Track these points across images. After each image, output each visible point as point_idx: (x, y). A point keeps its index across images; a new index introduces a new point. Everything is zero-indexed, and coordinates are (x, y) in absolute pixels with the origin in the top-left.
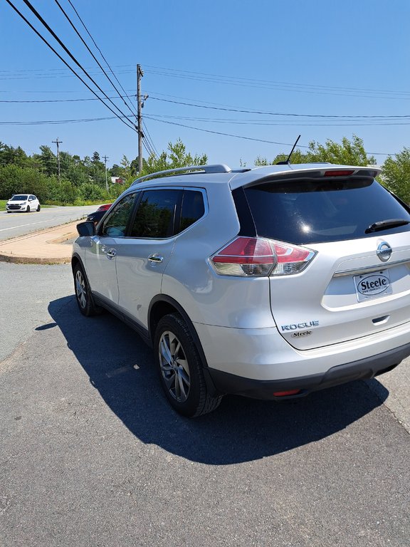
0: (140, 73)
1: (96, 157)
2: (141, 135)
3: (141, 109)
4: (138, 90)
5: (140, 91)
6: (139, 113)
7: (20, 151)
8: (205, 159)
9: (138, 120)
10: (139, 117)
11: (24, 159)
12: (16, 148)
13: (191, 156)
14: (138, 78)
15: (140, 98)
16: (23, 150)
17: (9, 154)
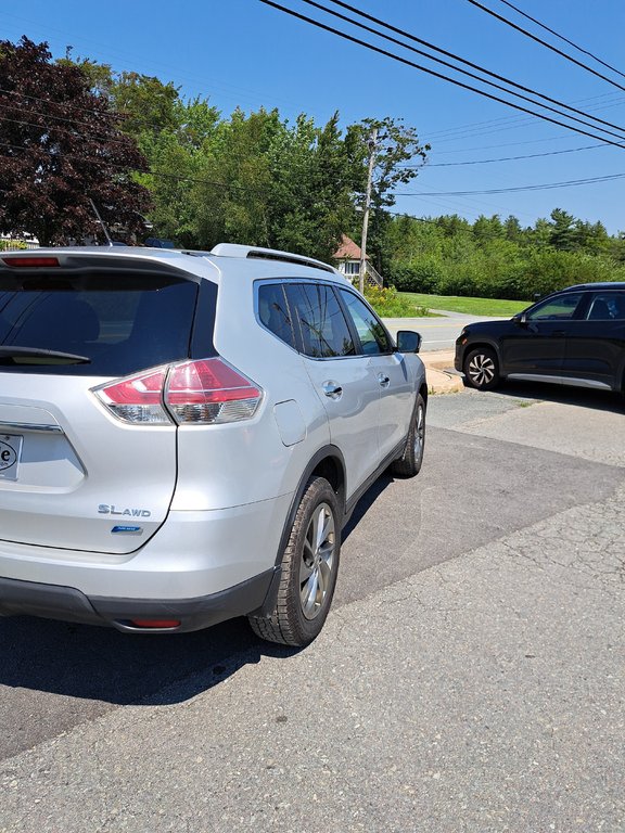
7: (599, 229)
11: (602, 241)
12: (593, 223)
16: (604, 225)
17: (581, 234)
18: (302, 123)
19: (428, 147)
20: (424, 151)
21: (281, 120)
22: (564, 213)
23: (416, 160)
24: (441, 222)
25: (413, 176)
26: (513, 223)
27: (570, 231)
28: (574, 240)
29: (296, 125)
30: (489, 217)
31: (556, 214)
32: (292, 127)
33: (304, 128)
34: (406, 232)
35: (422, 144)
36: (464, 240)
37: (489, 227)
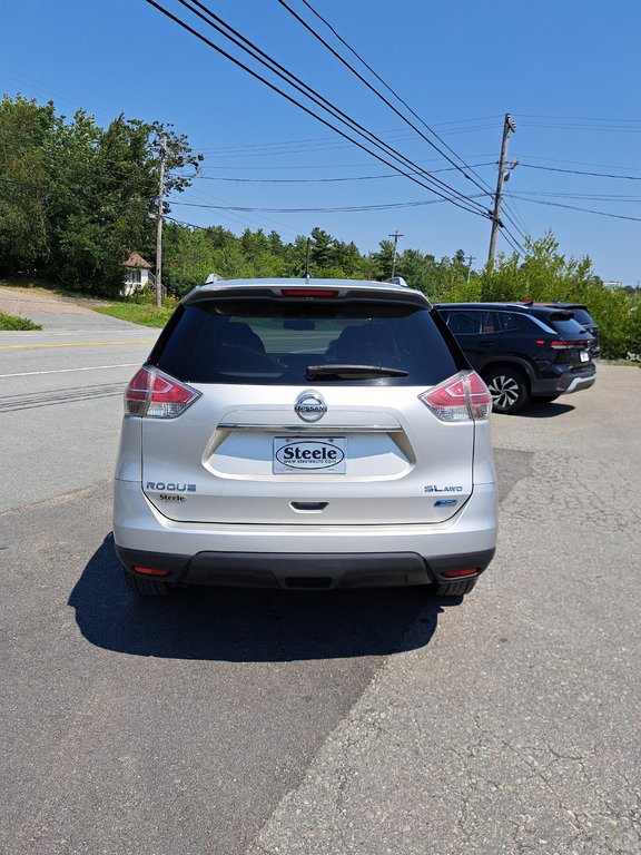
0: (508, 127)
1: (460, 257)
2: (497, 223)
3: (503, 184)
4: (503, 153)
5: (505, 156)
6: (498, 189)
7: (353, 249)
8: (587, 264)
9: (496, 202)
10: (498, 196)
11: (356, 260)
12: (347, 243)
13: (565, 259)
14: (505, 136)
15: (504, 166)
16: (357, 246)
17: (338, 252)
18: (81, 119)
19: (201, 158)
20: (197, 161)
21: (56, 115)
22: (323, 232)
23: (188, 169)
24: (209, 232)
25: (187, 185)
26: (275, 238)
27: (329, 249)
28: (333, 258)
29: (74, 121)
30: (254, 231)
31: (316, 232)
32: (69, 122)
33: (83, 124)
34: (174, 241)
35: (194, 154)
36: (235, 253)
37: (256, 242)
